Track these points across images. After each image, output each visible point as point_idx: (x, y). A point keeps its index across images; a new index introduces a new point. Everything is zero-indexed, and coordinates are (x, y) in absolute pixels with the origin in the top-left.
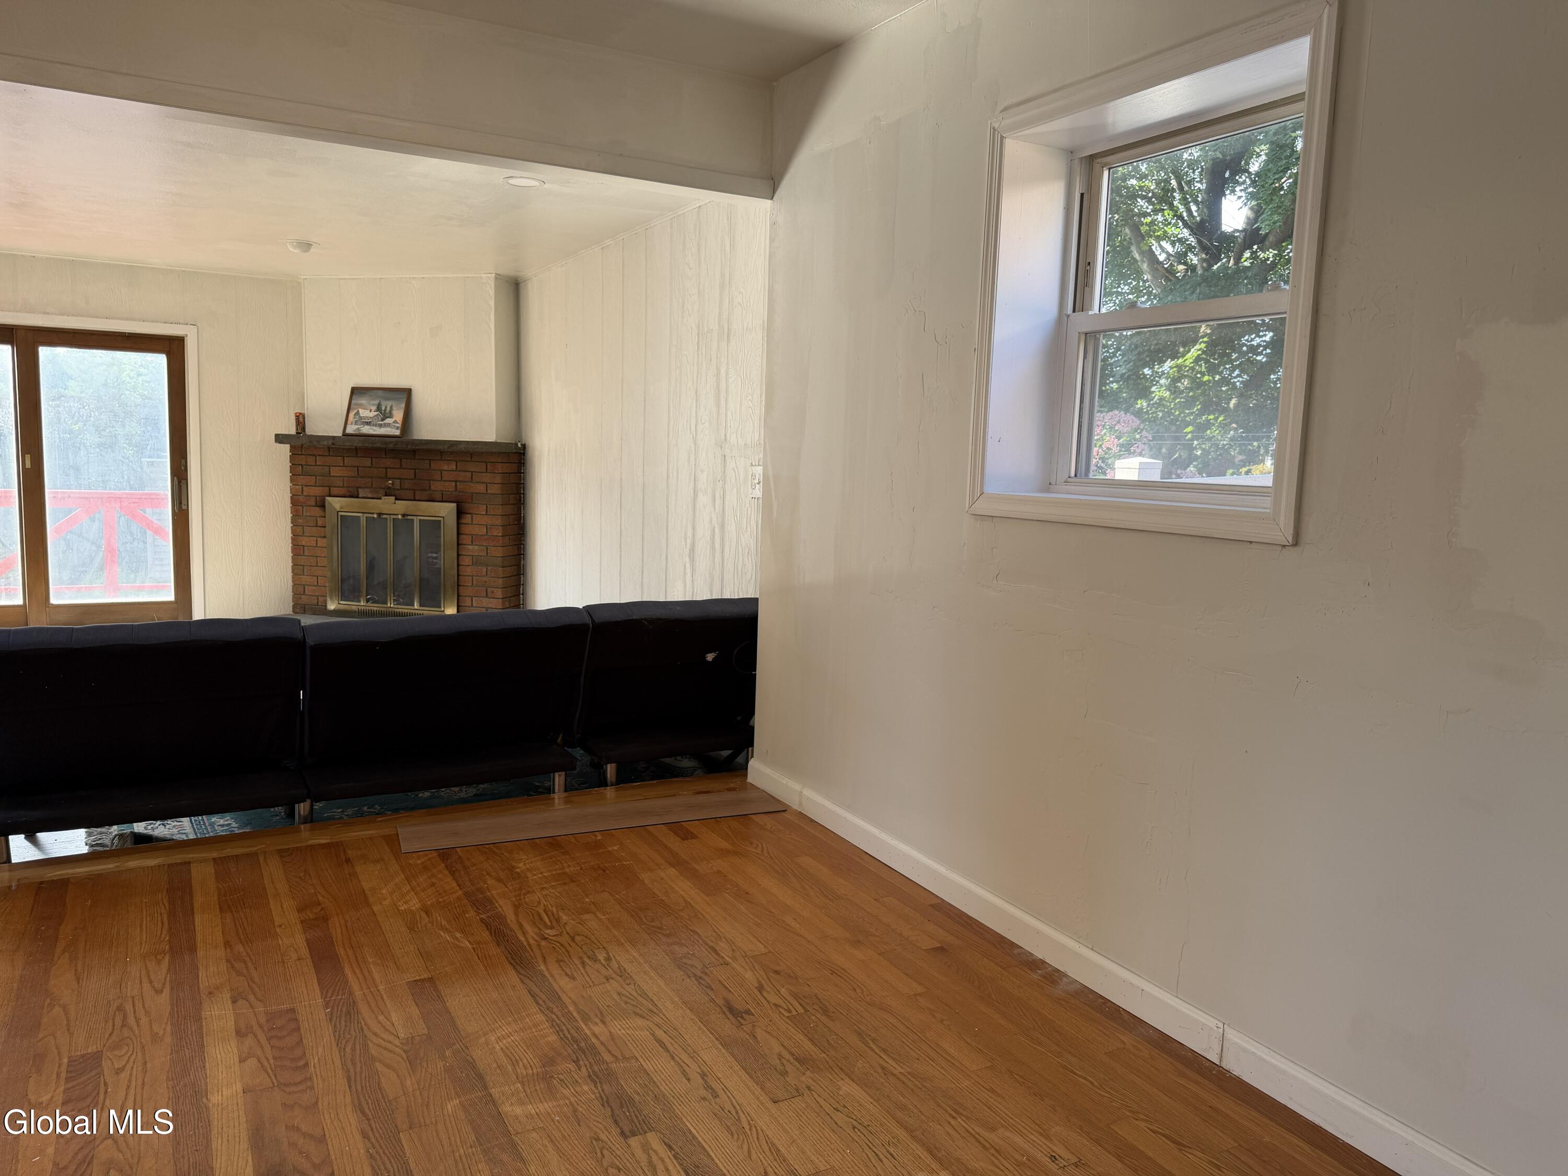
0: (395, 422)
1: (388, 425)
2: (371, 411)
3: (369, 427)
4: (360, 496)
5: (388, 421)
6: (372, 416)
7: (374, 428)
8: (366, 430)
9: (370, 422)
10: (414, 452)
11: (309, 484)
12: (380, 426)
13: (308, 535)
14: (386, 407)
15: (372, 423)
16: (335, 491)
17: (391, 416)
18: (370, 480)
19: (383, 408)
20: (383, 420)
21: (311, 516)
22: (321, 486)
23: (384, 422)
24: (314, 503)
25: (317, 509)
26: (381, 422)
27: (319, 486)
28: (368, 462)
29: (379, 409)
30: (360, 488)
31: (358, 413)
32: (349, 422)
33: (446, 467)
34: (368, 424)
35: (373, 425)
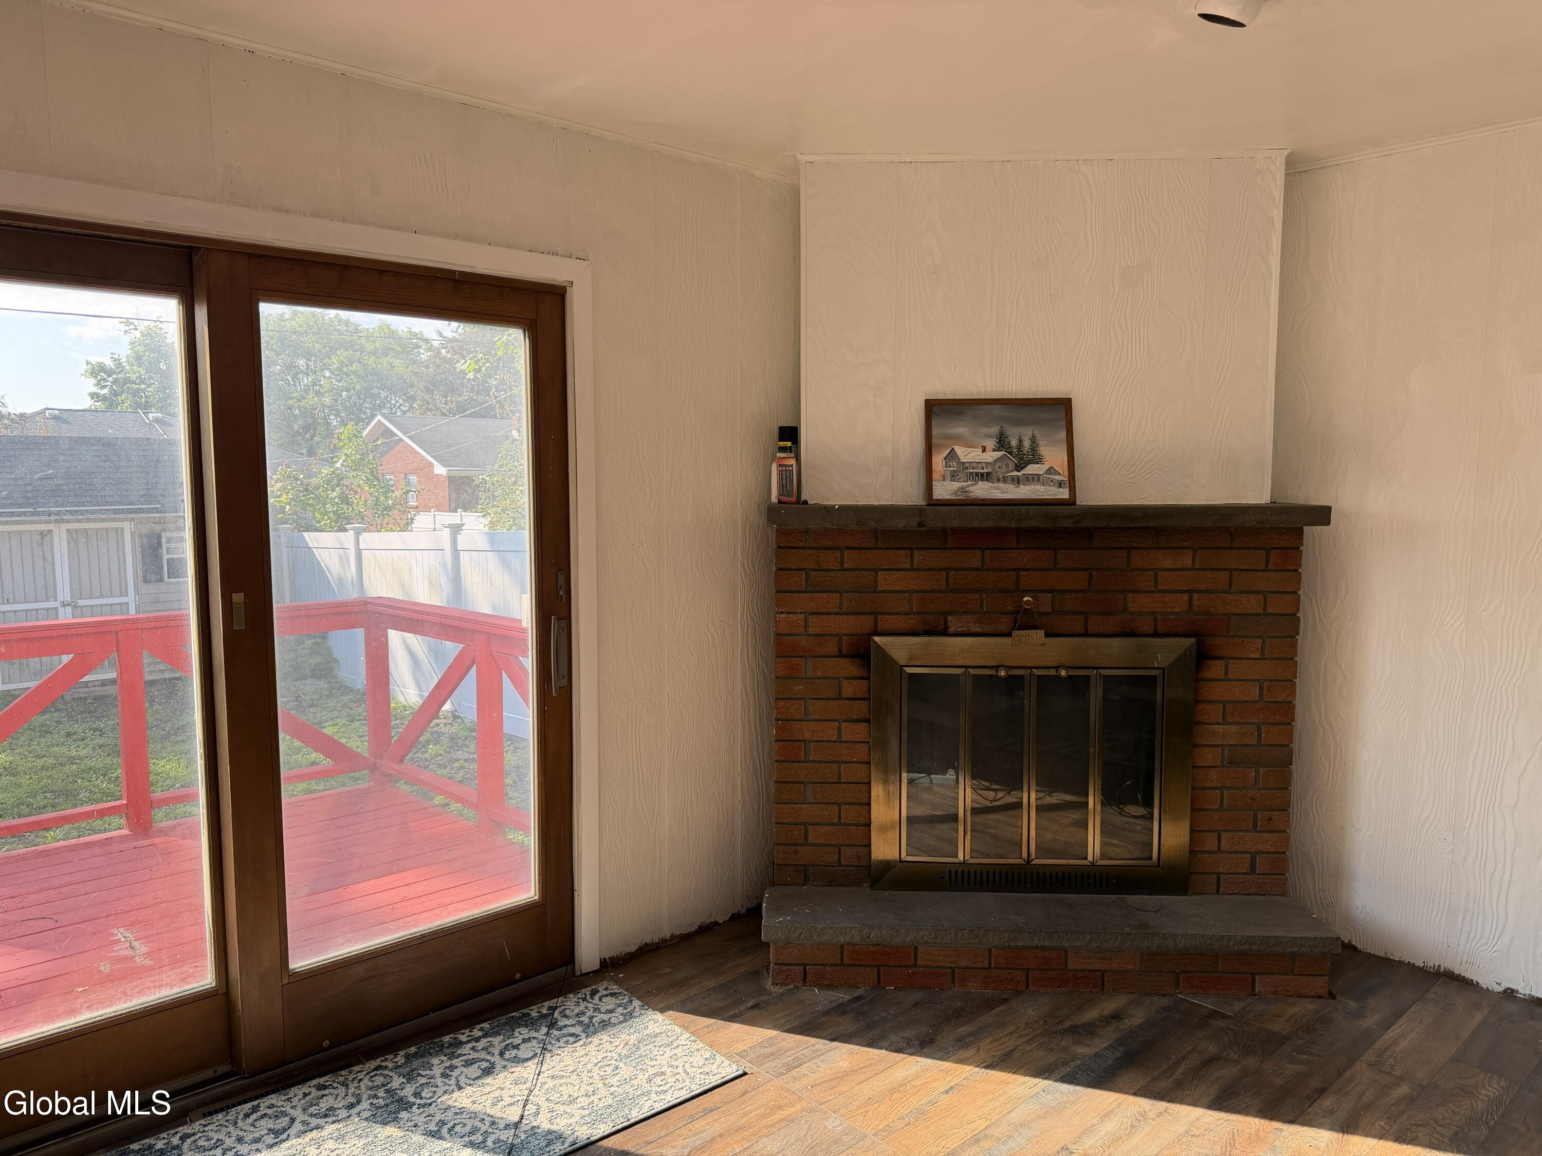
0: (1050, 471)
1: (1036, 479)
2: (984, 451)
3: (990, 484)
4: (951, 630)
5: (1031, 469)
6: (990, 460)
7: (1001, 485)
8: (982, 490)
9: (988, 474)
10: (1088, 533)
11: (823, 610)
12: (1017, 481)
13: (817, 717)
14: (1021, 441)
15: (994, 476)
16: (887, 622)
17: (1036, 458)
18: (977, 596)
19: (1014, 443)
20: (1018, 468)
21: (825, 678)
22: (852, 614)
23: (1022, 472)
24: (834, 650)
25: (844, 661)
26: (1016, 473)
27: (847, 614)
28: (973, 558)
29: (1002, 443)
30: (951, 613)
31: (952, 455)
32: (935, 476)
33: (1168, 562)
34: (985, 477)
35: (999, 481)
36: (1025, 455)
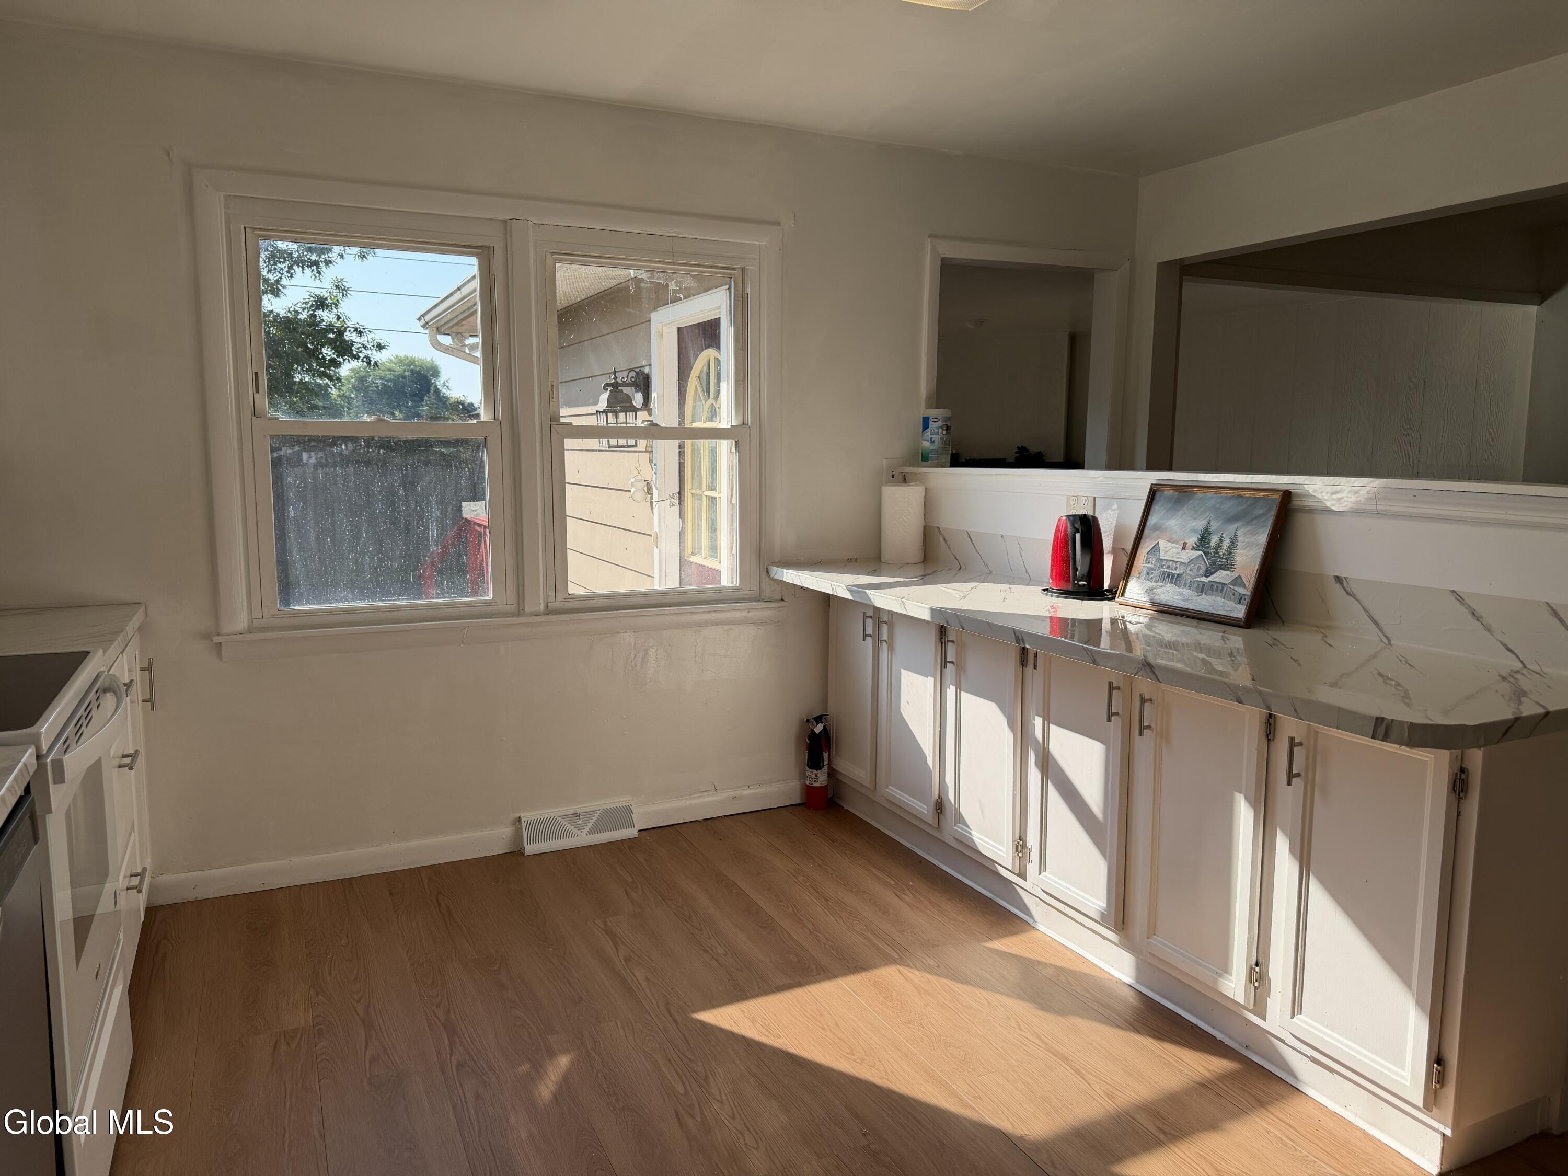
36: (1219, 557)
